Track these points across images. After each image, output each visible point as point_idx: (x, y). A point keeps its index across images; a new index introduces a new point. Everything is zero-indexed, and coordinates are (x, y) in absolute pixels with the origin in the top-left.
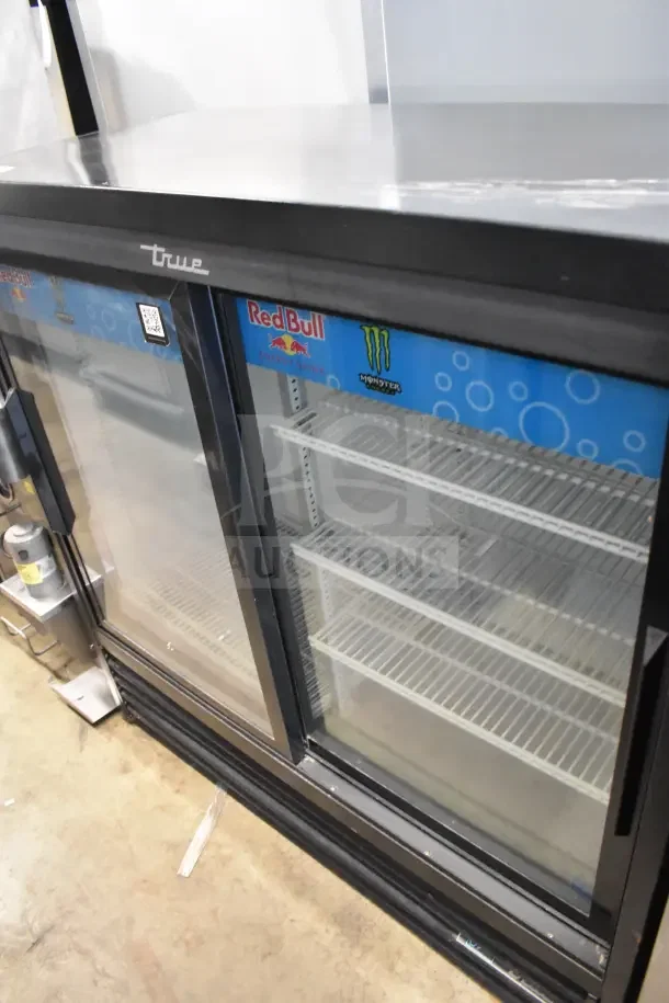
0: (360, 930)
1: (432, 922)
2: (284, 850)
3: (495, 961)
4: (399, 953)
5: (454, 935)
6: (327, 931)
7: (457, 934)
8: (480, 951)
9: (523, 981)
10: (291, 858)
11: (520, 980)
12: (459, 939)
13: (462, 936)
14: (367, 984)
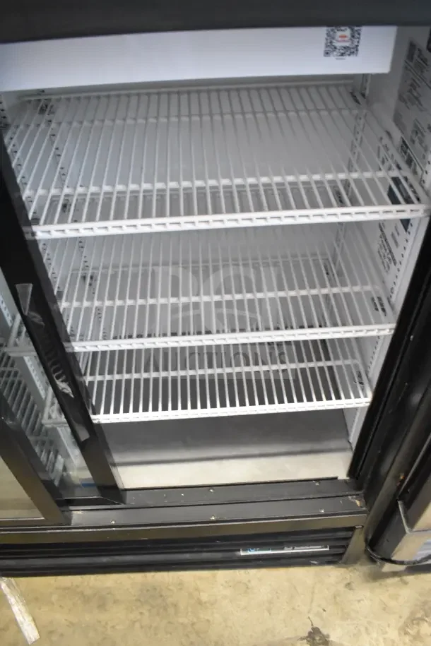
0: (161, 596)
1: (219, 556)
2: (69, 585)
3: (272, 550)
4: (197, 589)
5: (237, 553)
6: (141, 613)
7: (239, 550)
8: (259, 550)
9: (296, 548)
10: (77, 586)
11: (293, 549)
12: (242, 553)
13: (244, 550)
14: (193, 624)
